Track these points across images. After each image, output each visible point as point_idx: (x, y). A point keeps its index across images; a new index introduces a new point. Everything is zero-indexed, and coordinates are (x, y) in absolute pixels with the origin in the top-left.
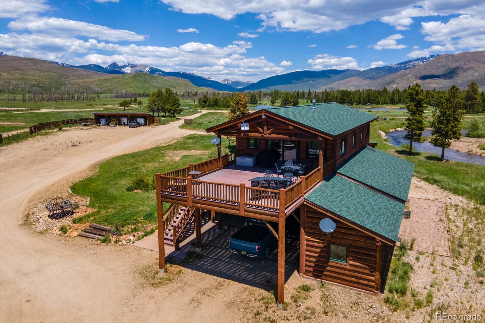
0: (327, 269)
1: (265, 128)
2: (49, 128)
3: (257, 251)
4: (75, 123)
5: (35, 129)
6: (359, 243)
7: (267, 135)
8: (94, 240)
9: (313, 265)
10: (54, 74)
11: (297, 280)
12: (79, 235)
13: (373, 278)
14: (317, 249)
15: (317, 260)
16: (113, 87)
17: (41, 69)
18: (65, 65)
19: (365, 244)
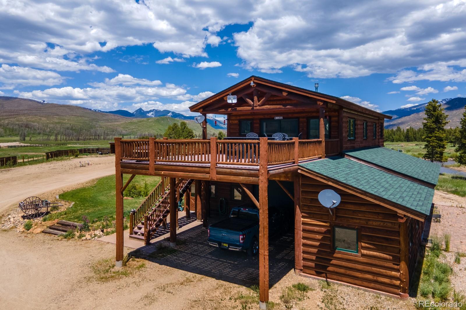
0: (331, 262)
1: (256, 98)
2: (67, 155)
3: (241, 241)
4: (92, 152)
5: (52, 155)
6: (374, 223)
7: (258, 107)
8: (56, 236)
9: (314, 258)
10: (86, 119)
11: (292, 278)
12: (43, 232)
13: (397, 274)
14: (317, 236)
15: (319, 250)
16: (137, 130)
17: (75, 115)
18: (97, 111)
19: (382, 224)
